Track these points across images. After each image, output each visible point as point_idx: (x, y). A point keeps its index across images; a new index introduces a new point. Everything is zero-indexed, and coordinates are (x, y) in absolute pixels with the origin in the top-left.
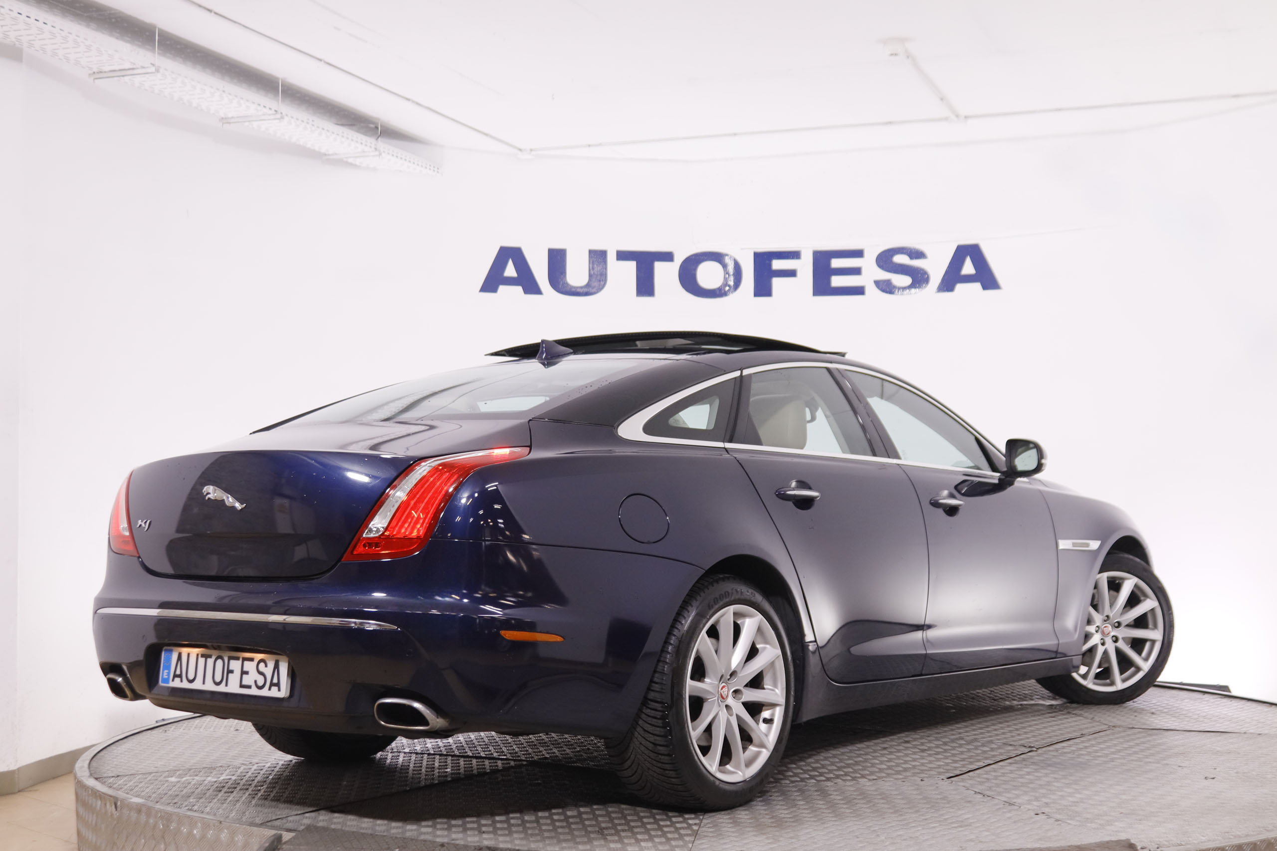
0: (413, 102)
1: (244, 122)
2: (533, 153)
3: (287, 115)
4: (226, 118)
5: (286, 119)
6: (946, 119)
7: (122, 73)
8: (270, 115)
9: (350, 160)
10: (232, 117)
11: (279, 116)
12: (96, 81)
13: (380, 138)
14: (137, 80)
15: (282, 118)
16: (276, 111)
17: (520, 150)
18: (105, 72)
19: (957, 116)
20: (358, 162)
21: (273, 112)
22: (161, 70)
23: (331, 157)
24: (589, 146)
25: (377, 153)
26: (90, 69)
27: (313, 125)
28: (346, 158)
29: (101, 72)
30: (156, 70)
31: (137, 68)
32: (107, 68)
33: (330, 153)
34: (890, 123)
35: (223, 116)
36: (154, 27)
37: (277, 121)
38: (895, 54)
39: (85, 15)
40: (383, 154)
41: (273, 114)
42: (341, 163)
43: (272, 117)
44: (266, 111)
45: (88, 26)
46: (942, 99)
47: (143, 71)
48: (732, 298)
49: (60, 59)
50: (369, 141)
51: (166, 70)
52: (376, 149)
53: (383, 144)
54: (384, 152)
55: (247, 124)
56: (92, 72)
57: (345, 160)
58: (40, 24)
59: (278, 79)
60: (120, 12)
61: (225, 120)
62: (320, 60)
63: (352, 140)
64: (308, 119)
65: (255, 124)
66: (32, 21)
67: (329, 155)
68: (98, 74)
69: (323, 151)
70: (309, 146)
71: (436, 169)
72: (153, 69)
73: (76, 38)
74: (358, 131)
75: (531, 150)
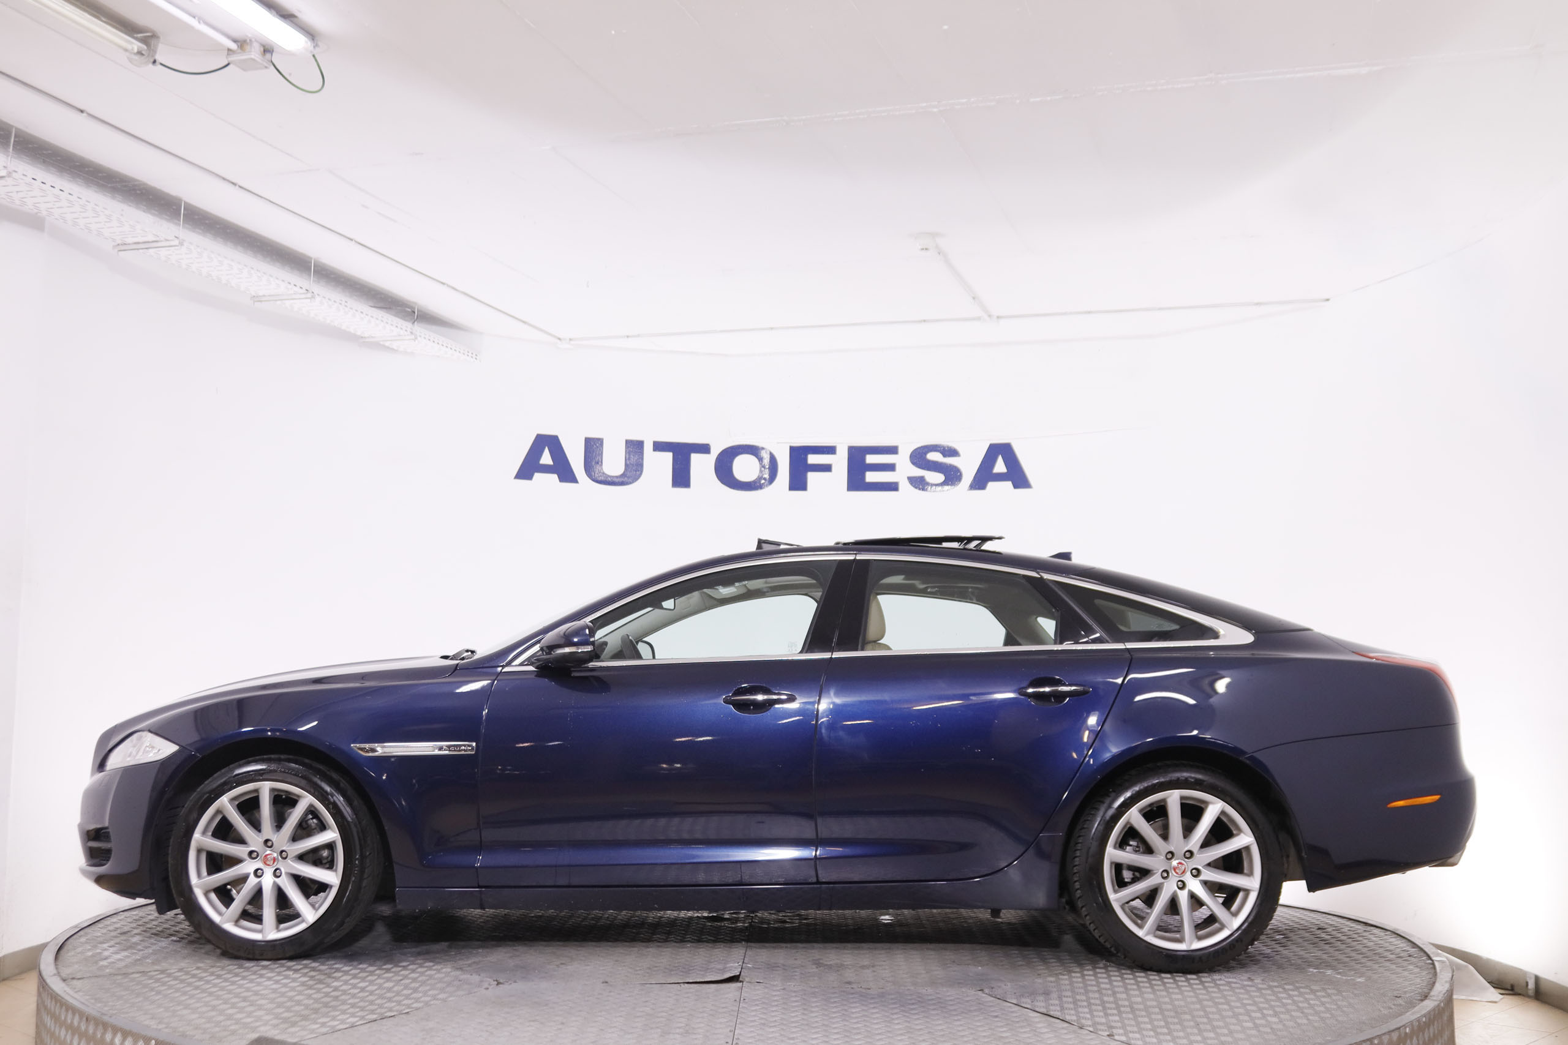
0: (448, 286)
1: (276, 300)
2: (572, 342)
3: (318, 295)
4: (257, 297)
5: (318, 299)
6: (979, 319)
7: (147, 245)
8: (301, 294)
9: (387, 344)
10: (264, 296)
11: (309, 295)
12: (120, 253)
13: (416, 322)
14: (163, 253)
15: (313, 297)
16: (307, 290)
17: (559, 339)
18: (129, 244)
19: (990, 316)
20: (395, 345)
21: (304, 291)
22: (185, 244)
23: (367, 340)
24: (628, 337)
25: (413, 337)
26: (114, 240)
27: (346, 306)
28: (383, 341)
29: (125, 244)
30: (179, 243)
31: (161, 241)
32: (130, 240)
33: (366, 335)
34: (924, 321)
35: (254, 294)
36: (180, 200)
37: (309, 300)
38: (926, 249)
39: (110, 185)
40: (419, 338)
41: (304, 293)
42: (376, 346)
43: (303, 296)
44: (297, 289)
45: (113, 198)
46: (974, 298)
47: (167, 244)
48: (767, 491)
49: (81, 229)
50: (406, 325)
51: (191, 243)
52: (412, 333)
53: (419, 329)
54: (420, 336)
55: (279, 302)
56: (116, 244)
57: (382, 343)
58: (56, 191)
59: (311, 258)
60: (145, 184)
61: (256, 299)
62: (352, 240)
63: (387, 323)
64: (341, 300)
65: (288, 303)
66: (47, 187)
67: (365, 338)
68: (122, 247)
69: (359, 333)
70: (343, 328)
71: (474, 356)
72: (176, 242)
73: (95, 207)
74: (396, 315)
75: (570, 340)
